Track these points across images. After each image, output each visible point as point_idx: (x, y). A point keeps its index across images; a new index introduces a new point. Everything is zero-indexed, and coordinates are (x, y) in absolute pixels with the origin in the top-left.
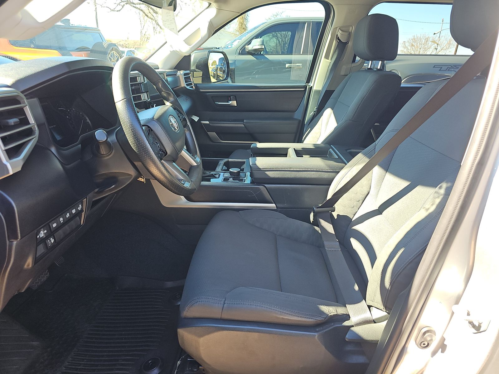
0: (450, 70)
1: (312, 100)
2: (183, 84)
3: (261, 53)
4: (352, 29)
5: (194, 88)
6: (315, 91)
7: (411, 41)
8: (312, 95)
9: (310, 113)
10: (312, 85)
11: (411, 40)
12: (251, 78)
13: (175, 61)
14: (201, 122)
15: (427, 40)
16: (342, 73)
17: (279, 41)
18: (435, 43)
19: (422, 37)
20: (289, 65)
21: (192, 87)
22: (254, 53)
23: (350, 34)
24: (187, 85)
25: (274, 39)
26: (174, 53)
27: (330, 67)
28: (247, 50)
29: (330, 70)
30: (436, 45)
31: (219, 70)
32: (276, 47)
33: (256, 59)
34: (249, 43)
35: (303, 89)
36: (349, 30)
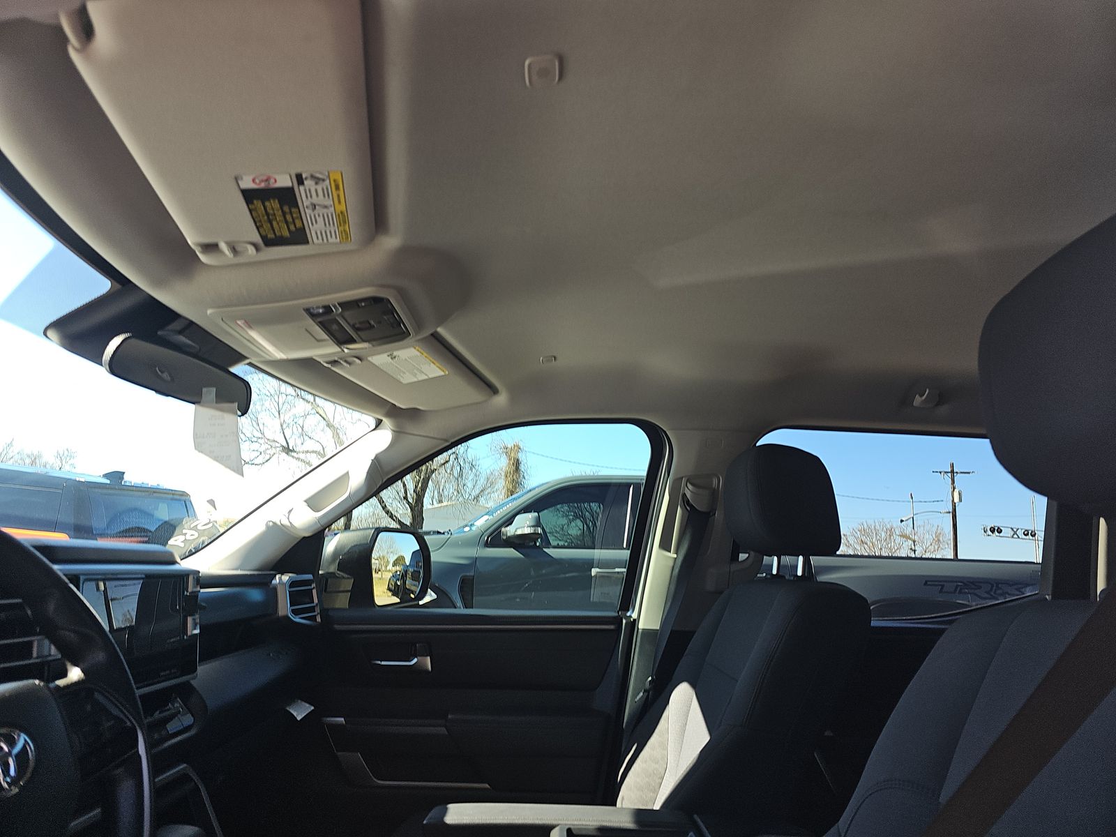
0: (963, 591)
1: (638, 658)
2: (284, 607)
3: (536, 544)
4: (718, 482)
5: (319, 619)
6: (642, 633)
7: (858, 533)
8: (638, 644)
9: (635, 696)
10: (635, 616)
11: (857, 531)
12: (520, 599)
13: (273, 551)
14: (325, 719)
15: (890, 532)
16: (710, 586)
17: (588, 526)
18: (908, 538)
19: (878, 527)
20: (598, 570)
21: (313, 618)
22: (519, 542)
23: (714, 493)
24: (295, 612)
25: (579, 523)
26: (275, 529)
27: (676, 571)
28: (505, 538)
29: (676, 579)
30: (910, 542)
31: (409, 576)
32: (582, 538)
33: (521, 556)
34: (509, 521)
35: (612, 627)
36: (712, 484)
